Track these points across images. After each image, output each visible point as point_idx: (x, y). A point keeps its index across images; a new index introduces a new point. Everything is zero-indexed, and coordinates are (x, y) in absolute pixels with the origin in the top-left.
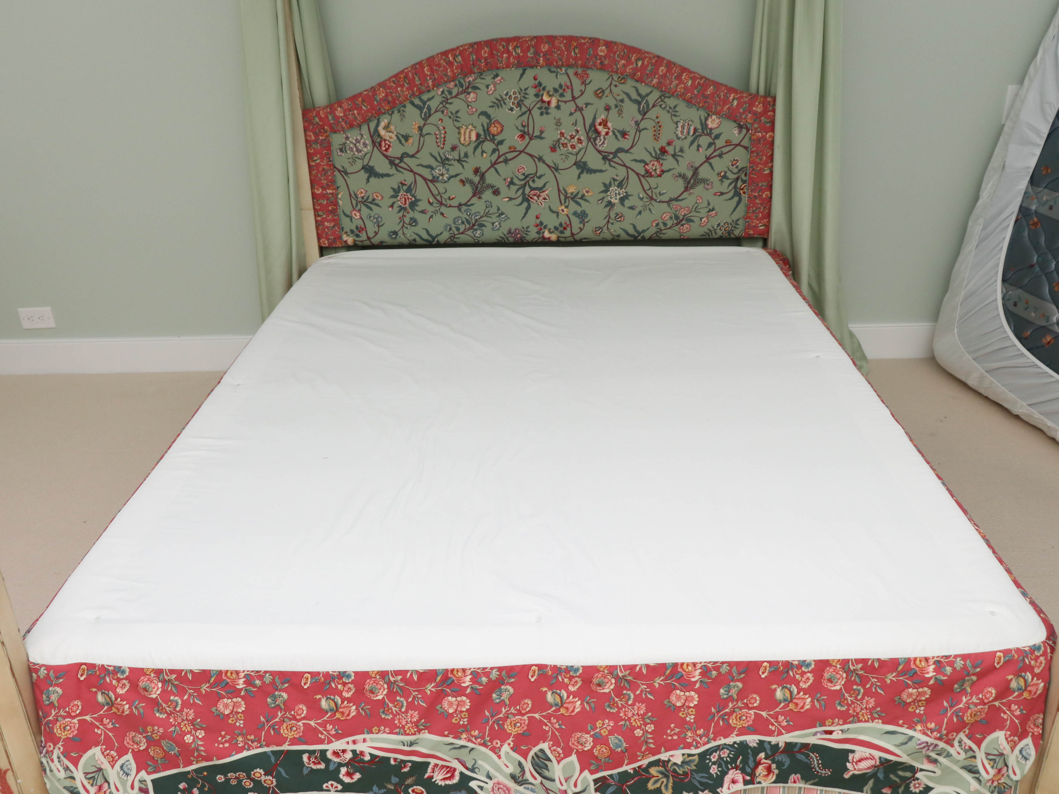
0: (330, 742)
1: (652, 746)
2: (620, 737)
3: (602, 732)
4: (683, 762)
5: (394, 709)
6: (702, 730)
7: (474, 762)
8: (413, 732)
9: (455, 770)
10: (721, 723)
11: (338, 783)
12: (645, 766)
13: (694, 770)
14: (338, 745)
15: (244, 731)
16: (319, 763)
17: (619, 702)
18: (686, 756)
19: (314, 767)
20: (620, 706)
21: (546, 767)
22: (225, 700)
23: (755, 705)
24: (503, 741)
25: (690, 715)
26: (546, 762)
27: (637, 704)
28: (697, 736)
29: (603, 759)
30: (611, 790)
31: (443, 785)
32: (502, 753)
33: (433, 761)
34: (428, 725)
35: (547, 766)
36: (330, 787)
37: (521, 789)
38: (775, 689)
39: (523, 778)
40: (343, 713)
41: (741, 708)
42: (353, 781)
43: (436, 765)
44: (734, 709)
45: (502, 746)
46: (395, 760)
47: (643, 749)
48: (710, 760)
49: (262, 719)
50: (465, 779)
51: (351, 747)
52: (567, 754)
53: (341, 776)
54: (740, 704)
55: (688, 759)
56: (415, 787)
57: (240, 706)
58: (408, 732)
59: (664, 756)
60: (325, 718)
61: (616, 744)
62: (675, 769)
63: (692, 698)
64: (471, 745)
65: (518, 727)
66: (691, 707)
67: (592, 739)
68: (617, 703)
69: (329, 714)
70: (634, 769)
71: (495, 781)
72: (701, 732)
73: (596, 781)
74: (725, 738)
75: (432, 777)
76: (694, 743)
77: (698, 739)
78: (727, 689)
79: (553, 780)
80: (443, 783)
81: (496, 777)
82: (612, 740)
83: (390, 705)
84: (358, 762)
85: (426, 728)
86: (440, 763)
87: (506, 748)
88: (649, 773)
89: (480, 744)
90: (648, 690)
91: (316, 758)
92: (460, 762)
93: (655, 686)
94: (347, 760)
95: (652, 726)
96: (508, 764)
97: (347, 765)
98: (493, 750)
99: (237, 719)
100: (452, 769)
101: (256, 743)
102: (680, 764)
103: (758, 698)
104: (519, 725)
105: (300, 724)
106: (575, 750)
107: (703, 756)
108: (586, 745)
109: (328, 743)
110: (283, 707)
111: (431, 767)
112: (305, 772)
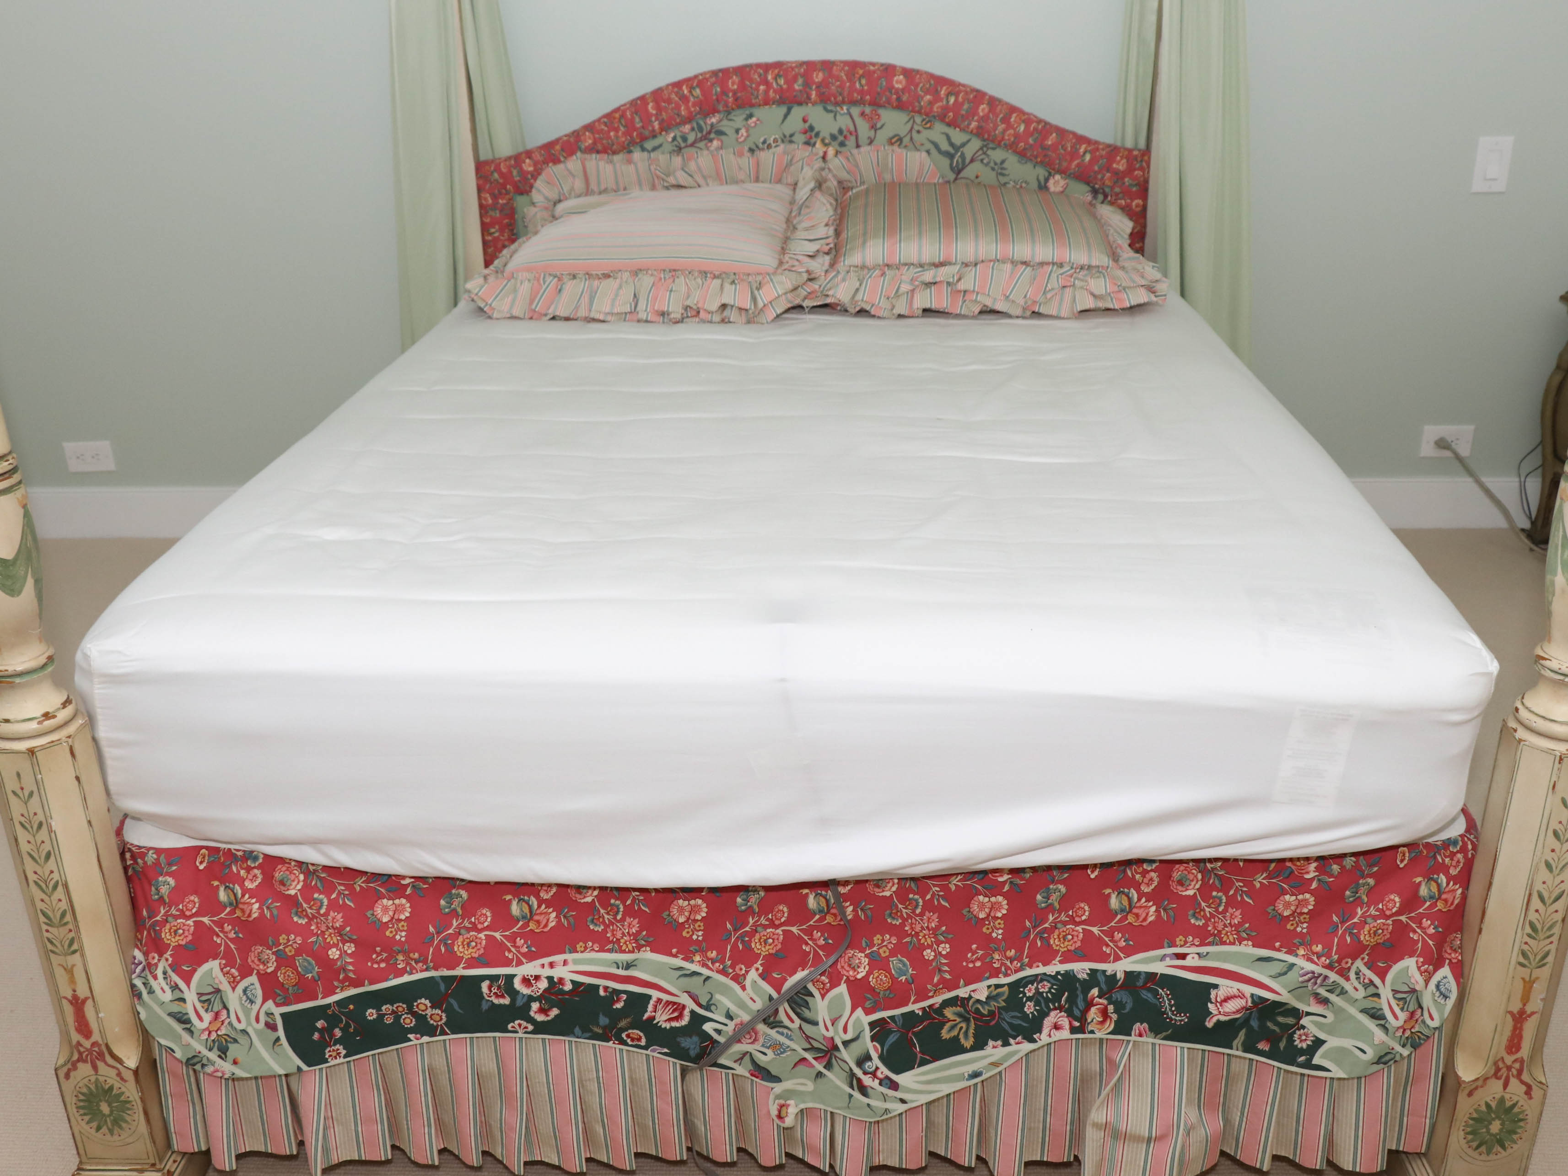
0: (519, 963)
1: (948, 976)
2: (905, 959)
3: (881, 951)
4: (988, 998)
5: (606, 916)
6: (1013, 951)
7: (709, 996)
8: (631, 949)
9: (684, 1007)
10: (1039, 944)
11: (528, 1022)
12: (937, 1006)
13: (1003, 1008)
14: (530, 969)
15: (406, 947)
16: (503, 996)
17: (904, 911)
18: (993, 988)
19: (496, 1001)
20: (905, 915)
21: (807, 1005)
22: (385, 901)
23: (1084, 918)
24: (749, 966)
25: (998, 929)
26: (806, 998)
27: (927, 913)
28: (1007, 958)
29: (882, 993)
30: (892, 1039)
31: (668, 1027)
32: (748, 983)
33: (655, 994)
34: (651, 939)
35: (807, 1003)
36: (517, 1027)
37: (773, 1033)
38: (1109, 895)
39: (775, 1018)
40: (538, 922)
41: (1065, 923)
42: (549, 1018)
43: (659, 1000)
44: (1056, 923)
45: (747, 972)
46: (606, 988)
47: (936, 980)
48: (1025, 994)
49: (431, 929)
50: (697, 1020)
51: (547, 972)
52: (835, 984)
53: (532, 1014)
54: (1063, 917)
55: (995, 993)
56: (630, 1031)
57: (403, 911)
58: (624, 948)
59: (962, 992)
60: (515, 930)
61: (900, 969)
62: (977, 1009)
63: (999, 906)
64: (705, 972)
65: (770, 945)
66: (998, 918)
67: (867, 960)
68: (901, 911)
69: (521, 923)
70: (923, 1009)
71: (737, 1021)
72: (1012, 953)
73: (872, 1025)
74: (1044, 965)
75: (654, 1018)
76: (1003, 969)
77: (1008, 963)
78: (1045, 894)
79: (815, 1023)
80: (667, 1026)
81: (738, 1016)
82: (894, 962)
83: (602, 911)
84: (556, 995)
85: (648, 944)
86: (665, 997)
87: (753, 975)
88: (943, 1015)
89: (718, 972)
90: (942, 893)
91: (499, 987)
92: (690, 996)
93: (950, 889)
94: (541, 991)
95: (947, 946)
96: (755, 998)
97: (539, 999)
98: (737, 979)
99: (398, 930)
100: (681, 1007)
101: (421, 964)
102: (984, 1000)
103: (1087, 908)
104: (770, 941)
105: (482, 935)
106: (845, 978)
107: (1015, 987)
108: (860, 970)
109: (517, 965)
110: (460, 913)
111: (652, 1002)
112: (485, 1006)
